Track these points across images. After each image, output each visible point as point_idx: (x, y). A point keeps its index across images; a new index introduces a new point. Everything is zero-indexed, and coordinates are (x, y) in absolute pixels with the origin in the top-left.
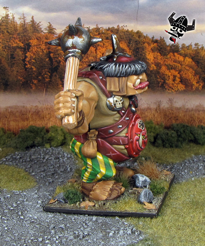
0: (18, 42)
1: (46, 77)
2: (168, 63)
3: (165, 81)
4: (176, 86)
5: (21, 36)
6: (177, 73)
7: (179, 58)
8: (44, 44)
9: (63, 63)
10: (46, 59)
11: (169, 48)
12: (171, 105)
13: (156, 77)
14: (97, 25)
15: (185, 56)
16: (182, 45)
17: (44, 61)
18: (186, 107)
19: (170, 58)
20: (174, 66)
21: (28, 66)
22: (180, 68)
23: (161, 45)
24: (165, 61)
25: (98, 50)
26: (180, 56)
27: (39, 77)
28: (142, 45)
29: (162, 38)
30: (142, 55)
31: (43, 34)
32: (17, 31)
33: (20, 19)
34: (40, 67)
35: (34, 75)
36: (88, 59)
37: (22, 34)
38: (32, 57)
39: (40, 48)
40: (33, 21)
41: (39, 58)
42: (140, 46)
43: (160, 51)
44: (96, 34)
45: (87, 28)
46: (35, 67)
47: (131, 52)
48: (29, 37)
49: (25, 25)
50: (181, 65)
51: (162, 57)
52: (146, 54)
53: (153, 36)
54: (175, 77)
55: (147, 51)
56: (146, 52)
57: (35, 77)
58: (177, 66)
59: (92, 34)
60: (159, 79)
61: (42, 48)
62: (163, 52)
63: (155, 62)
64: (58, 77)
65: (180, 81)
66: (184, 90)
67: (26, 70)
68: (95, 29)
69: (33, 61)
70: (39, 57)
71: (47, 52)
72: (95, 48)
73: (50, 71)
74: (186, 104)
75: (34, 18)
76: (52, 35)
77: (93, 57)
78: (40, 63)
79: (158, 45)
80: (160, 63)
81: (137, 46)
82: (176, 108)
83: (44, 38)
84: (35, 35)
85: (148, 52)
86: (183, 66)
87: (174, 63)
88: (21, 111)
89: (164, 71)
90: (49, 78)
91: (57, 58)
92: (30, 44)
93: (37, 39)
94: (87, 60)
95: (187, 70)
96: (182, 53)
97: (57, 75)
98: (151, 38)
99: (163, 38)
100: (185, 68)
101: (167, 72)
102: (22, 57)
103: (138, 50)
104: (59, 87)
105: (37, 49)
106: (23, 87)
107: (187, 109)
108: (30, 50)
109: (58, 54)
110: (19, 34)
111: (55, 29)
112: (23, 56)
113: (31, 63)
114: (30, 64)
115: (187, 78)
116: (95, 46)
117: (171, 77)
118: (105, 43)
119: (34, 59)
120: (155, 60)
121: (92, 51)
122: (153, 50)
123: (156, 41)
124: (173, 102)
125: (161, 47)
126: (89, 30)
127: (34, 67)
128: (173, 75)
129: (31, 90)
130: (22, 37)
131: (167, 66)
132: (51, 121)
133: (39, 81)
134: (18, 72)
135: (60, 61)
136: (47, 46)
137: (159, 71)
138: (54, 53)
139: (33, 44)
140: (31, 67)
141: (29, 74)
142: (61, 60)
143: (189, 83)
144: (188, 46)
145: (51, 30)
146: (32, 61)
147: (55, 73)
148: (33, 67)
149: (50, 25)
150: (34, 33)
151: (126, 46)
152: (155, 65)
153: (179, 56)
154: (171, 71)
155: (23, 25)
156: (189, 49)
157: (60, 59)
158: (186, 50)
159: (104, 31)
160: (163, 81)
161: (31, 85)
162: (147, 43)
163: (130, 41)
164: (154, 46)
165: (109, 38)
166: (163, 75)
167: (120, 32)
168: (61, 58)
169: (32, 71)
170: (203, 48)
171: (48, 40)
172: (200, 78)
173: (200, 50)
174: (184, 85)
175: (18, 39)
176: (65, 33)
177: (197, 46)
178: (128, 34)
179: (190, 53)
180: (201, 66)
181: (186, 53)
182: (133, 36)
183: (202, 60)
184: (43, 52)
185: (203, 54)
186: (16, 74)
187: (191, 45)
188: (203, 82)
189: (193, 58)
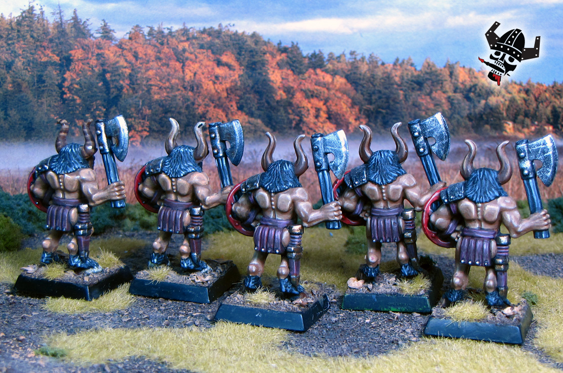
0: (51, 55)
1: (99, 114)
2: (306, 86)
3: (301, 118)
4: (321, 126)
5: (55, 44)
6: (321, 103)
7: (324, 79)
8: (94, 58)
9: (127, 90)
10: (98, 83)
11: (306, 61)
13: (286, 112)
14: (184, 24)
15: (334, 73)
16: (329, 55)
17: (96, 88)
19: (309, 77)
20: (315, 92)
21: (68, 95)
22: (326, 95)
23: (294, 57)
24: (300, 83)
25: (186, 67)
26: (326, 74)
27: (87, 115)
28: (261, 56)
29: (295, 43)
30: (262, 75)
31: (94, 39)
32: (49, 35)
33: (54, 14)
34: (88, 97)
35: (78, 112)
36: (170, 84)
37: (57, 41)
38: (75, 79)
39: (88, 64)
40: (75, 18)
41: (87, 82)
42: (257, 59)
43: (293, 68)
44: (183, 39)
45: (168, 29)
46: (80, 97)
47: (243, 70)
48: (70, 45)
49: (61, 24)
50: (327, 89)
51: (295, 76)
52: (268, 73)
53: (280, 41)
54: (318, 110)
55: (269, 67)
56: (269, 69)
57: (80, 115)
58: (321, 93)
59: (176, 39)
60: (292, 114)
61: (91, 63)
62: (296, 68)
63: (283, 86)
65: (327, 118)
67: (64, 103)
69: (76, 86)
70: (87, 79)
71: (99, 71)
72: (182, 64)
73: (105, 105)
75: (77, 12)
76: (108, 41)
77: (179, 79)
78: (88, 91)
79: (288, 57)
80: (292, 88)
81: (253, 60)
83: (95, 46)
84: (80, 42)
85: (272, 70)
86: (332, 92)
87: (316, 87)
89: (300, 102)
90: (103, 117)
91: (118, 81)
92: (71, 58)
93: (83, 48)
94: (167, 84)
95: (338, 98)
96: (329, 68)
98: (276, 45)
99: (297, 44)
100: (335, 96)
101: (305, 103)
102: (58, 80)
103: (255, 65)
105: (83, 66)
108: (70, 68)
109: (119, 75)
110: (51, 41)
111: (113, 31)
112: (59, 78)
113: (73, 90)
114: (70, 92)
115: (339, 112)
116: (181, 61)
117: (312, 112)
118: (199, 55)
119: (79, 84)
120: (284, 82)
121: (177, 69)
122: (279, 66)
123: (285, 50)
125: (294, 59)
126: (170, 33)
127: (78, 98)
128: (316, 108)
129: (72, 137)
130: (57, 45)
131: (305, 92)
134: (50, 106)
135: (122, 87)
136: (100, 61)
137: (291, 101)
138: (112, 72)
139: (75, 58)
140: (73, 97)
141: (70, 110)
142: (124, 85)
143: (342, 121)
144: (339, 57)
145: (106, 32)
146: (74, 88)
147: (113, 109)
148: (75, 97)
149: (106, 25)
150: (78, 39)
151: (234, 59)
152: (284, 92)
153: (323, 74)
154: (312, 100)
155: (59, 26)
156: (340, 62)
157: (121, 82)
158: (336, 62)
159: (196, 34)
160: (298, 118)
161: (73, 128)
162: (270, 54)
163: (241, 51)
164: (281, 58)
165: (205, 45)
166: (298, 107)
167: (224, 36)
168: (124, 82)
169: (75, 105)
170: (363, 59)
171: (102, 51)
172: (360, 110)
173: (359, 62)
174: (335, 123)
175: (51, 50)
176: (130, 39)
177: (354, 56)
178: (237, 38)
179: (342, 69)
180: (361, 90)
181: (336, 69)
182: (246, 41)
183: (363, 79)
184: (93, 71)
185: (364, 68)
186: (47, 110)
187: (344, 54)
188: (365, 118)
189: (347, 77)
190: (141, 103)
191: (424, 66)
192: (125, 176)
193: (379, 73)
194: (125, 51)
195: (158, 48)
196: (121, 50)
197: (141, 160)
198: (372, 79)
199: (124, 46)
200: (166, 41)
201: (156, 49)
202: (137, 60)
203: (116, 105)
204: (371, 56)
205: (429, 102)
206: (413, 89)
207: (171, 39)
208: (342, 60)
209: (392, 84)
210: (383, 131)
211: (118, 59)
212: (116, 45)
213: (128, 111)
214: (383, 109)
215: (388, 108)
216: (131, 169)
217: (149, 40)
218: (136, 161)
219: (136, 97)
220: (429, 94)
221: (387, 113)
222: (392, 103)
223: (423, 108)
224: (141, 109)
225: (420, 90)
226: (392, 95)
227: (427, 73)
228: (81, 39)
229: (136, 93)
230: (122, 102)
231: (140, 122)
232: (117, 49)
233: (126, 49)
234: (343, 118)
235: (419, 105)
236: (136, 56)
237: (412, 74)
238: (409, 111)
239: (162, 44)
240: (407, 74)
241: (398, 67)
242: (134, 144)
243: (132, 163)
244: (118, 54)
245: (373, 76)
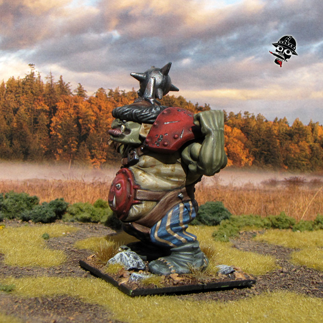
0: (43, 105)
1: (73, 146)
5: (46, 98)
7: (226, 129)
8: (72, 108)
9: (93, 131)
10: (73, 125)
12: (217, 183)
14: (133, 88)
15: (233, 126)
16: (230, 113)
17: (72, 128)
18: (234, 186)
22: (227, 141)
26: (227, 127)
27: (65, 146)
29: (208, 105)
31: (72, 96)
32: (43, 92)
33: (47, 78)
34: (67, 134)
35: (59, 144)
37: (48, 96)
38: (58, 122)
39: (68, 112)
40: (61, 81)
41: (66, 124)
44: (132, 98)
45: (122, 91)
46: (61, 134)
48: (57, 99)
49: (52, 85)
50: (228, 136)
53: (197, 103)
59: (127, 98)
61: (70, 112)
64: (86, 147)
66: (232, 166)
67: (50, 137)
68: (131, 92)
69: (59, 127)
70: (66, 122)
71: (75, 117)
73: (78, 140)
74: (234, 183)
75: (62, 78)
76: (81, 98)
78: (66, 130)
82: (222, 186)
83: (73, 100)
84: (63, 98)
86: (231, 138)
88: (42, 185)
90: (76, 148)
91: (87, 125)
92: (57, 108)
93: (65, 101)
95: (235, 142)
96: (230, 122)
97: (85, 145)
98: (195, 105)
100: (233, 141)
102: (47, 122)
104: (87, 159)
105: (64, 114)
106: (45, 158)
107: (235, 188)
108: (56, 114)
109: (88, 120)
110: (44, 96)
111: (86, 91)
112: (48, 120)
113: (57, 129)
114: (55, 131)
115: (235, 152)
119: (61, 125)
123: (200, 109)
124: (218, 179)
126: (124, 94)
129: (54, 160)
130: (48, 99)
132: (76, 199)
133: (65, 151)
134: (41, 139)
135: (89, 129)
136: (76, 110)
138: (83, 119)
139: (59, 108)
140: (56, 134)
141: (54, 143)
142: (91, 127)
143: (237, 158)
144: (237, 115)
145: (81, 92)
147: (83, 142)
148: (58, 134)
149: (81, 87)
150: (62, 95)
153: (226, 125)
155: (50, 86)
156: (237, 119)
157: (89, 125)
158: (234, 119)
161: (55, 154)
168: (91, 125)
169: (57, 139)
170: (253, 117)
171: (77, 104)
172: (249, 152)
173: (251, 120)
174: (232, 160)
175: (44, 101)
176: (97, 97)
177: (247, 115)
178: (168, 99)
179: (238, 123)
180: (251, 138)
181: (234, 123)
182: (174, 102)
183: (253, 131)
184: (71, 117)
185: (253, 124)
186: (39, 142)
187: (240, 114)
188: (253, 157)
189: (242, 129)
190: (101, 140)
191: (294, 124)
192: (88, 188)
193: (264, 127)
194: (93, 105)
195: (114, 103)
196: (90, 104)
197: (100, 178)
198: (258, 131)
199: (92, 101)
200: (120, 99)
201: (114, 105)
202: (100, 111)
203: (85, 141)
204: (259, 115)
205: (296, 148)
206: (286, 139)
207: (124, 98)
208: (238, 117)
209: (272, 135)
210: (264, 166)
211: (88, 110)
212: (87, 101)
213: (93, 145)
214: (265, 151)
215: (269, 151)
216: (93, 183)
217: (109, 98)
218: (96, 179)
219: (98, 136)
220: (297, 143)
221: (267, 154)
222: (271, 147)
223: (292, 152)
224: (102, 144)
225: (291, 140)
226: (271, 142)
227: (296, 129)
228: (64, 95)
229: (99, 133)
230: (89, 138)
231: (100, 153)
232: (87, 103)
233: (93, 103)
234: (237, 156)
235: (290, 150)
236: (100, 109)
237: (286, 128)
238: (283, 153)
239: (118, 101)
240: (283, 129)
241: (277, 124)
242: (95, 167)
243: (93, 180)
244: (88, 106)
245: (259, 129)
